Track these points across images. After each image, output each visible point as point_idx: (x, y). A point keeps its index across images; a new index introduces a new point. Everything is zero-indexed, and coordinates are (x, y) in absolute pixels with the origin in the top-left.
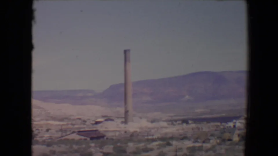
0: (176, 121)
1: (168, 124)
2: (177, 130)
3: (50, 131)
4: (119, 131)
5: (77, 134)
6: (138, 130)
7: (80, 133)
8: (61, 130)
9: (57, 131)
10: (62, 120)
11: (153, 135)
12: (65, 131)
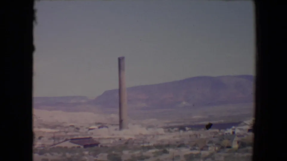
0: (173, 128)
1: (165, 131)
2: (174, 137)
3: (42, 139)
4: (114, 139)
5: (70, 142)
6: (134, 138)
7: (73, 140)
8: (54, 138)
9: (49, 139)
10: (54, 127)
11: (149, 143)
12: (58, 139)
